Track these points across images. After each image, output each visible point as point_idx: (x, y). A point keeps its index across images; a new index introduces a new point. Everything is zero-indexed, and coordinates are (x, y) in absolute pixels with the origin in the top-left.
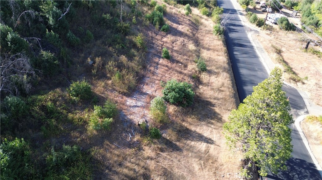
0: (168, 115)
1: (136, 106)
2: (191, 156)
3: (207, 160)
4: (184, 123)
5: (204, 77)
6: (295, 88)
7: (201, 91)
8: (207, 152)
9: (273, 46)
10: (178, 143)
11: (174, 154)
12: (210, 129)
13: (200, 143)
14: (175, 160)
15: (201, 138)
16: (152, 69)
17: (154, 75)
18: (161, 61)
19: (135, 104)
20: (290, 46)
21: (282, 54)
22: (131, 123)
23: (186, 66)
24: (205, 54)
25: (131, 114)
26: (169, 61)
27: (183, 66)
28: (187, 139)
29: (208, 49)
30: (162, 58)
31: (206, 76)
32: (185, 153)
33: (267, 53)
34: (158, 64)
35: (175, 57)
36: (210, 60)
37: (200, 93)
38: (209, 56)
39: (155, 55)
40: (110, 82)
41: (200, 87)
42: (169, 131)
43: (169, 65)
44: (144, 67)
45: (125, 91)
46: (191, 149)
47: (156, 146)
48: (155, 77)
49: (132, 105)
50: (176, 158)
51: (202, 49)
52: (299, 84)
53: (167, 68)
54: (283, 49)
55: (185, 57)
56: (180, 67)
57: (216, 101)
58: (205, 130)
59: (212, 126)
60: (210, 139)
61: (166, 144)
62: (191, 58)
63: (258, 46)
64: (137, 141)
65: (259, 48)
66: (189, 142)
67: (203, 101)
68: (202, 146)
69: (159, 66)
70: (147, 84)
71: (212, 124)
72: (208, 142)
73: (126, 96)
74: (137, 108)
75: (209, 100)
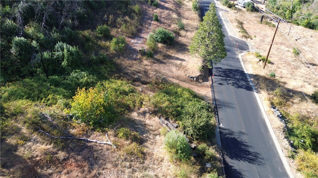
0: (158, 48)
1: (137, 43)
2: (171, 66)
3: (181, 67)
4: (167, 53)
5: (183, 33)
6: (245, 41)
7: (180, 39)
8: (181, 64)
9: (236, 19)
10: (163, 61)
11: (161, 65)
12: (184, 55)
13: (177, 61)
14: (162, 67)
15: (178, 59)
16: (147, 26)
17: (148, 29)
18: (153, 22)
19: (136, 42)
20: (250, 21)
21: (243, 25)
22: (135, 50)
23: (170, 26)
24: (184, 22)
25: (135, 46)
26: (158, 22)
27: (168, 25)
28: (170, 59)
29: (187, 19)
30: (154, 21)
31: (184, 32)
32: (168, 64)
33: (231, 23)
34: (150, 24)
35: (163, 21)
36: (188, 25)
37: (179, 41)
38: (187, 22)
39: (148, 19)
40: (120, 30)
41: (180, 37)
42: (159, 55)
43: (159, 24)
44: (141, 25)
45: (130, 35)
46: (172, 63)
47: (150, 61)
48: (149, 30)
49: (135, 42)
50: (163, 66)
51: (182, 19)
52: (249, 39)
53: (157, 26)
54: (245, 22)
55: (170, 21)
56: (166, 26)
57: (189, 44)
58: (180, 56)
59: (185, 54)
60: (183, 59)
61: (157, 61)
62: (174, 22)
63: (225, 19)
64: (139, 58)
65: (226, 20)
66: (170, 60)
67: (181, 44)
68: (179, 62)
69: (151, 25)
70: (144, 33)
71: (185, 53)
72: (182, 61)
73: (131, 38)
74: (138, 44)
75: (185, 43)
